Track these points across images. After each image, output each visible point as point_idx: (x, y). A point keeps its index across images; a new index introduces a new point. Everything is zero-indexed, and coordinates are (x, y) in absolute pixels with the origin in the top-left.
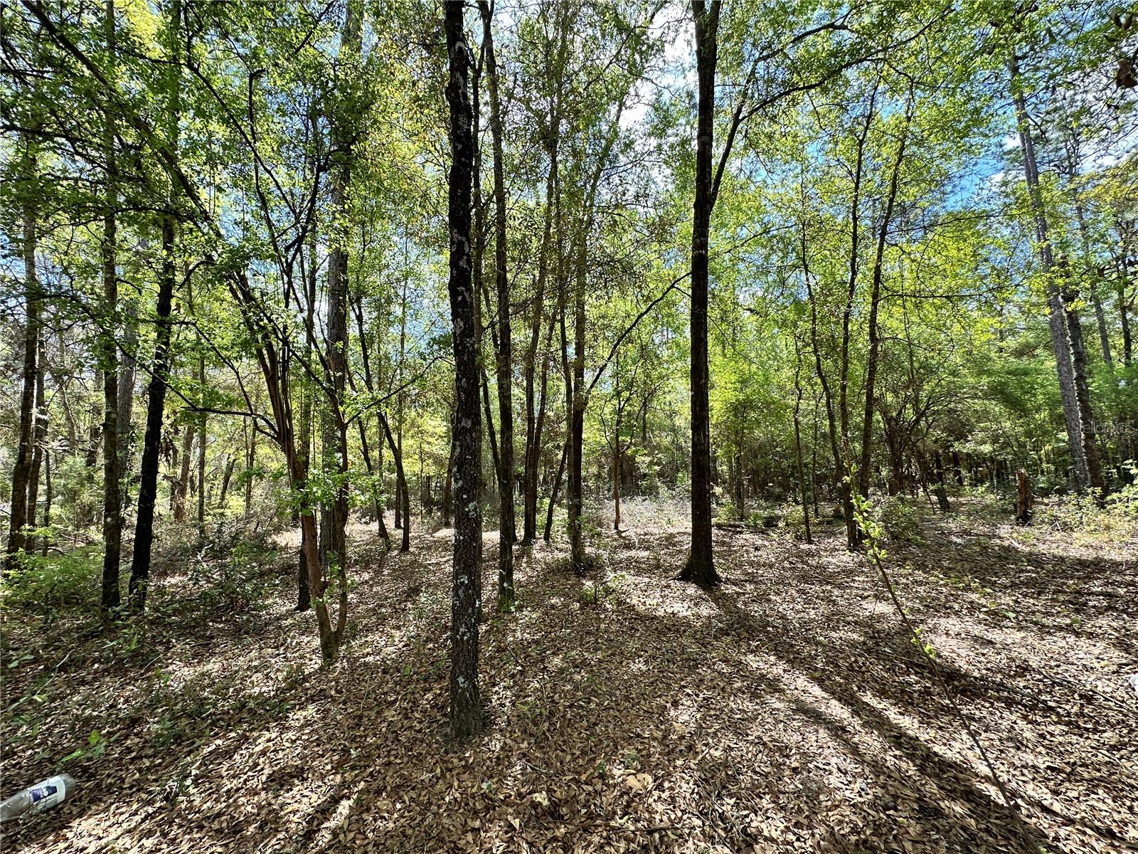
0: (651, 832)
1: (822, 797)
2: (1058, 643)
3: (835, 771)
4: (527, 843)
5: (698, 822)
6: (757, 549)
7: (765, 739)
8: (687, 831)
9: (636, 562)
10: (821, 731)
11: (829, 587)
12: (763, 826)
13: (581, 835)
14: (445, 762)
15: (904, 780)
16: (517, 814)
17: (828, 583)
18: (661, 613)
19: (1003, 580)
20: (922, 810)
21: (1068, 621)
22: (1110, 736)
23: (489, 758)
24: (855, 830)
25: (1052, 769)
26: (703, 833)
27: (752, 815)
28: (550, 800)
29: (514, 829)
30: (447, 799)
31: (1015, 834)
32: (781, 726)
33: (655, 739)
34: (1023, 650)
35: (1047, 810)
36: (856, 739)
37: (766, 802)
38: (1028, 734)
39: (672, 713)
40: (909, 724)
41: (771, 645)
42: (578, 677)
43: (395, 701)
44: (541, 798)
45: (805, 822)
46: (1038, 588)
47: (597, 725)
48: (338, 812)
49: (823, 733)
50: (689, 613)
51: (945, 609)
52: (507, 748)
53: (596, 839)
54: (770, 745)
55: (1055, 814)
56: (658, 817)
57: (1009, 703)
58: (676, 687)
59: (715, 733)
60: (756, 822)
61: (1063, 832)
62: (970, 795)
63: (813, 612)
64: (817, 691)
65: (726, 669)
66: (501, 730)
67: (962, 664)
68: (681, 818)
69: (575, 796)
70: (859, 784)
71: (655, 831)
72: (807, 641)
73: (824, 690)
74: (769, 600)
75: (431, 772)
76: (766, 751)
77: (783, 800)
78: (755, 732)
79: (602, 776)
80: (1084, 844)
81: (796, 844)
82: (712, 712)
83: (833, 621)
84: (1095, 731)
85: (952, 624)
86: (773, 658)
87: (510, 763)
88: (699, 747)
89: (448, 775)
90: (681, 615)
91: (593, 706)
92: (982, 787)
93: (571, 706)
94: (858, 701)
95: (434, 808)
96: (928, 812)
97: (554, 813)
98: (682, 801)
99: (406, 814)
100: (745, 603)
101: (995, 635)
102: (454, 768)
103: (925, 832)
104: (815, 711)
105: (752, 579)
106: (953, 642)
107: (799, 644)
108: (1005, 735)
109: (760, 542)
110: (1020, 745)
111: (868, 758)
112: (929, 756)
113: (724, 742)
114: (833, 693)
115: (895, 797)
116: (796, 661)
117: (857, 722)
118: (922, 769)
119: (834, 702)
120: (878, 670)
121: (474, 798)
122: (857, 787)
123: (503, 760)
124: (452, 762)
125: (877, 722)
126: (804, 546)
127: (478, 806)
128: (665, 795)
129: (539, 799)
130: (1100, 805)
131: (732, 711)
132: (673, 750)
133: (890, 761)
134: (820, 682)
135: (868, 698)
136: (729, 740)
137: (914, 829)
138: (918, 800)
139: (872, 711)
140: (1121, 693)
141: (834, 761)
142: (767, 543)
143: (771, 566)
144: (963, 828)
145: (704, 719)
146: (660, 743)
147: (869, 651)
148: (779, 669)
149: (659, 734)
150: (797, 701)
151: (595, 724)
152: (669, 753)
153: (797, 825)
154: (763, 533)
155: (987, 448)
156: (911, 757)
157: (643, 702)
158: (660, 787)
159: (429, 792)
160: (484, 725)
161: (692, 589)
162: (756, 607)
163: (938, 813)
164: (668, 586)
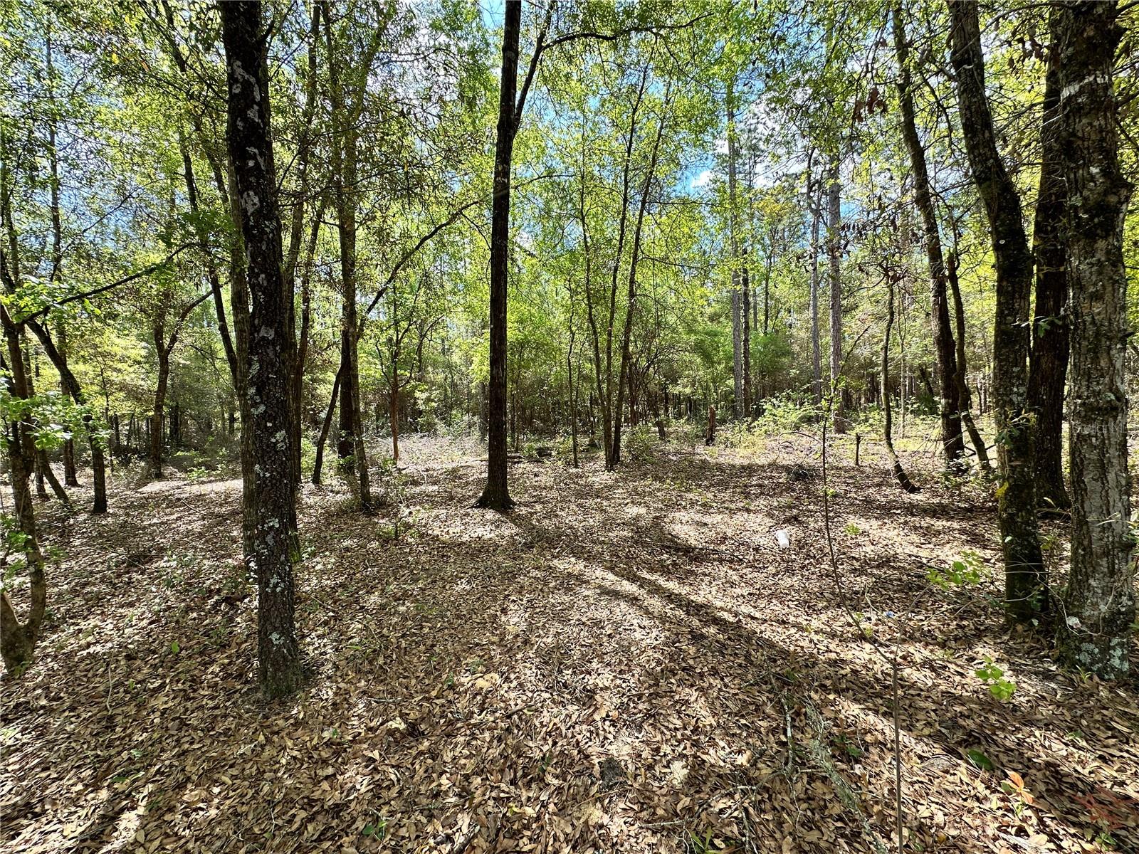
0: (509, 717)
1: (632, 649)
2: (740, 518)
3: (637, 628)
4: (393, 766)
5: (548, 695)
6: (536, 475)
7: (584, 619)
8: (540, 705)
9: (427, 496)
10: (622, 604)
11: (599, 500)
12: (597, 681)
13: (446, 741)
14: (268, 727)
15: (680, 622)
16: (373, 747)
17: (598, 497)
18: (466, 538)
19: (706, 483)
20: (694, 637)
21: (742, 505)
22: (772, 569)
23: (323, 707)
24: (659, 663)
25: (750, 594)
26: (554, 702)
27: (588, 676)
28: (406, 722)
29: (375, 760)
30: (284, 761)
31: (741, 636)
32: (593, 607)
33: (493, 644)
34: (723, 526)
35: (753, 618)
36: (646, 604)
37: (595, 665)
38: (735, 577)
39: (503, 619)
40: (672, 586)
41: (568, 550)
42: (402, 609)
43: (163, 686)
44: (398, 724)
45: (627, 668)
46: (724, 485)
47: (435, 645)
48: (121, 828)
49: (623, 605)
50: (492, 535)
51: (677, 506)
52: (342, 692)
53: (461, 739)
54: (588, 623)
55: (756, 619)
56: (512, 703)
57: (721, 561)
58: (501, 597)
59: (544, 625)
60: (591, 680)
61: (763, 628)
62: (717, 621)
63: (591, 520)
64: (611, 577)
65: (539, 574)
66: (329, 678)
67: (692, 542)
68: (532, 698)
69: (430, 711)
70: (655, 632)
71: (513, 714)
72: (594, 542)
73: (616, 575)
74: (557, 516)
75: (251, 742)
76: (586, 629)
77: (607, 658)
78: (575, 616)
79: (452, 687)
80: (773, 631)
81: (624, 685)
82: (538, 610)
83: (608, 524)
84: (764, 568)
85: (682, 515)
86: (573, 560)
87: (350, 704)
88: (534, 639)
89: (275, 738)
90: (486, 538)
91: (426, 630)
92: (719, 614)
93: (403, 636)
94: (639, 578)
95: (268, 775)
96: (697, 638)
97: (413, 731)
98: (529, 685)
99: (231, 794)
100: (538, 521)
101: (707, 519)
102: (282, 730)
103: (698, 650)
104: (614, 591)
105: (539, 500)
106: (685, 528)
107: (588, 545)
108: (724, 580)
109: (536, 470)
110: (733, 584)
111: (656, 614)
112: (689, 603)
113: (553, 631)
114: (623, 576)
115: (677, 634)
116: (590, 558)
117: (643, 591)
118: (688, 613)
119: (625, 582)
120: (644, 555)
121: (317, 749)
122: (654, 635)
123: (341, 704)
124: (277, 725)
125: (656, 590)
126: (573, 470)
127: (324, 755)
128: (514, 683)
129: (395, 726)
130: (775, 608)
131: (553, 605)
132: (511, 648)
133: (670, 613)
134: (612, 569)
135: (645, 574)
136: (556, 627)
137: (692, 650)
138: (690, 632)
139: (650, 582)
140: (771, 544)
141: (635, 622)
142: (541, 470)
143: (551, 488)
144: (717, 641)
145: (531, 617)
146: (499, 646)
147: (636, 542)
148: (581, 566)
149: (496, 639)
150: (600, 587)
151: (433, 646)
152: (508, 651)
153: (621, 672)
154: (538, 461)
155: (688, 390)
156: (680, 606)
157: (474, 616)
158: (507, 680)
159: (257, 762)
160: (306, 678)
161: (490, 515)
162: (546, 523)
163: (703, 636)
164: (467, 514)
